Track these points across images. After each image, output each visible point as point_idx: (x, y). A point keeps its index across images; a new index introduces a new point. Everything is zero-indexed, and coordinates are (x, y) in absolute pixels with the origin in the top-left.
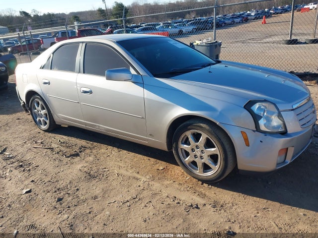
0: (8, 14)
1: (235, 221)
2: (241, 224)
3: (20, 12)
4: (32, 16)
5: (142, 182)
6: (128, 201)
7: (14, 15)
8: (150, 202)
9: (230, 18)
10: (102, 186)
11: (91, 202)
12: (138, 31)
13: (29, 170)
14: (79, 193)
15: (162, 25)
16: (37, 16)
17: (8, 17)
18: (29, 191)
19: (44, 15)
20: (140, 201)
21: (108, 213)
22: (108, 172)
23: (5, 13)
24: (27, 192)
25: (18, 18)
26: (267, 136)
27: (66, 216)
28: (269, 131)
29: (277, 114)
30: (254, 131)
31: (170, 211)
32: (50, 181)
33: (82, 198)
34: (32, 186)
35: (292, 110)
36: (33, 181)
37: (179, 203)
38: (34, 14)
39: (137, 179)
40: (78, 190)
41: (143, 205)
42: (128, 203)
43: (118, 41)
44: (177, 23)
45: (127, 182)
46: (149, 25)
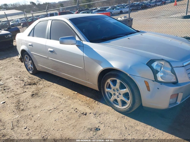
0: (24, 4)
1: (103, 123)
2: (106, 125)
3: (30, 2)
4: (37, 4)
5: (62, 100)
6: (51, 110)
7: (27, 4)
8: (62, 111)
9: (154, 2)
10: (41, 101)
11: (32, 109)
12: (95, 12)
13: (8, 91)
14: (28, 105)
15: (110, 8)
16: (40, 4)
17: (23, 6)
18: (4, 103)
19: (44, 3)
20: (57, 110)
21: (39, 115)
22: (47, 94)
23: (22, 3)
24: (3, 103)
25: (29, 6)
26: (162, 85)
27: (18, 116)
28: (164, 81)
29: (170, 69)
30: (153, 81)
31: (70, 116)
32: (16, 98)
33: (29, 107)
34: (7, 100)
35: (183, 66)
36: (8, 97)
37: (77, 112)
38: (38, 3)
39: (61, 98)
40: (28, 103)
41: (58, 112)
42: (51, 111)
43: (70, 18)
44: (120, 6)
45: (55, 100)
46: (103, 8)
